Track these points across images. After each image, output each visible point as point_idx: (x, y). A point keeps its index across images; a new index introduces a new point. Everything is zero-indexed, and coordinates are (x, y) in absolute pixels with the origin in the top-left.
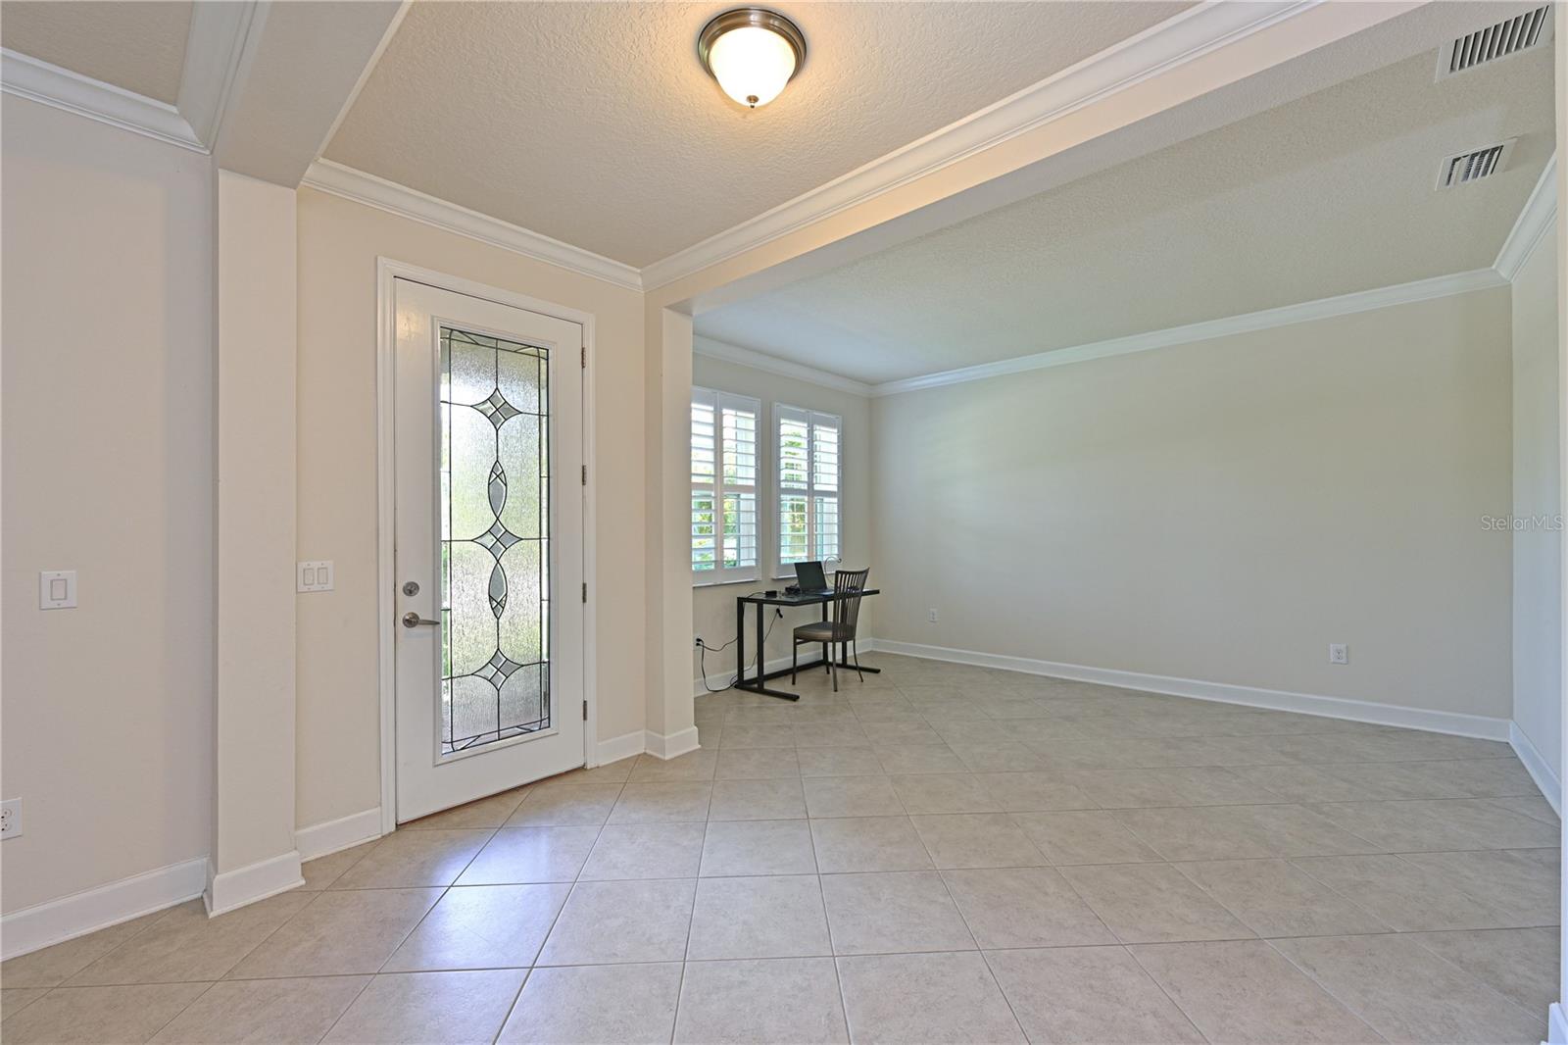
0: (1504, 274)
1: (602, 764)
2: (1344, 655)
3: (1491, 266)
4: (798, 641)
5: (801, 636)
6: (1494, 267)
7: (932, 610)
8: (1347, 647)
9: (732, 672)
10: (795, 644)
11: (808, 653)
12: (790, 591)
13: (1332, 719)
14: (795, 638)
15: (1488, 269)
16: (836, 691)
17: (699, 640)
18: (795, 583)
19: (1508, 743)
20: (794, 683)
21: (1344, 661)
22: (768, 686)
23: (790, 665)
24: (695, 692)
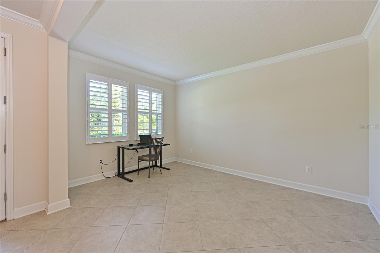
0: (366, 37)
1: (15, 218)
2: (311, 170)
3: (361, 34)
4: (140, 160)
5: (141, 159)
6: (362, 35)
7: (191, 149)
8: (312, 168)
9: (115, 171)
10: (139, 161)
11: (145, 164)
12: (139, 144)
13: (307, 192)
14: (139, 159)
15: (360, 35)
16: (149, 177)
17: (101, 161)
18: (139, 142)
19: (367, 205)
20: (138, 174)
21: (311, 172)
22: (126, 176)
23: (137, 168)
24: (68, 186)
